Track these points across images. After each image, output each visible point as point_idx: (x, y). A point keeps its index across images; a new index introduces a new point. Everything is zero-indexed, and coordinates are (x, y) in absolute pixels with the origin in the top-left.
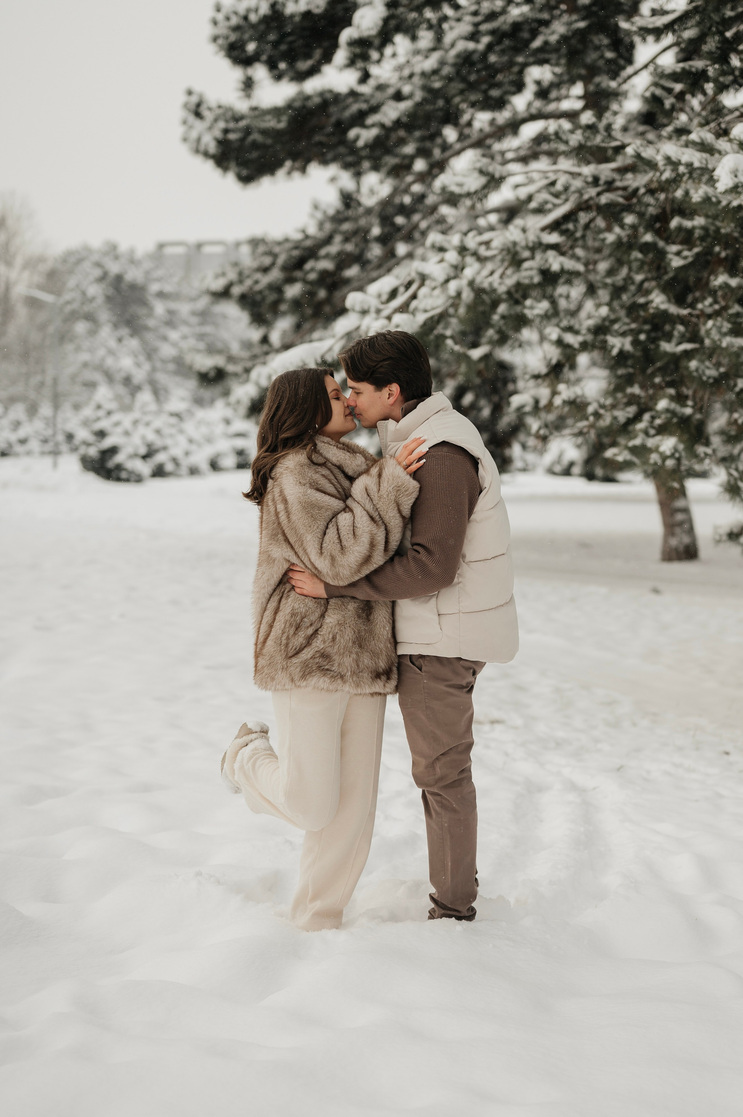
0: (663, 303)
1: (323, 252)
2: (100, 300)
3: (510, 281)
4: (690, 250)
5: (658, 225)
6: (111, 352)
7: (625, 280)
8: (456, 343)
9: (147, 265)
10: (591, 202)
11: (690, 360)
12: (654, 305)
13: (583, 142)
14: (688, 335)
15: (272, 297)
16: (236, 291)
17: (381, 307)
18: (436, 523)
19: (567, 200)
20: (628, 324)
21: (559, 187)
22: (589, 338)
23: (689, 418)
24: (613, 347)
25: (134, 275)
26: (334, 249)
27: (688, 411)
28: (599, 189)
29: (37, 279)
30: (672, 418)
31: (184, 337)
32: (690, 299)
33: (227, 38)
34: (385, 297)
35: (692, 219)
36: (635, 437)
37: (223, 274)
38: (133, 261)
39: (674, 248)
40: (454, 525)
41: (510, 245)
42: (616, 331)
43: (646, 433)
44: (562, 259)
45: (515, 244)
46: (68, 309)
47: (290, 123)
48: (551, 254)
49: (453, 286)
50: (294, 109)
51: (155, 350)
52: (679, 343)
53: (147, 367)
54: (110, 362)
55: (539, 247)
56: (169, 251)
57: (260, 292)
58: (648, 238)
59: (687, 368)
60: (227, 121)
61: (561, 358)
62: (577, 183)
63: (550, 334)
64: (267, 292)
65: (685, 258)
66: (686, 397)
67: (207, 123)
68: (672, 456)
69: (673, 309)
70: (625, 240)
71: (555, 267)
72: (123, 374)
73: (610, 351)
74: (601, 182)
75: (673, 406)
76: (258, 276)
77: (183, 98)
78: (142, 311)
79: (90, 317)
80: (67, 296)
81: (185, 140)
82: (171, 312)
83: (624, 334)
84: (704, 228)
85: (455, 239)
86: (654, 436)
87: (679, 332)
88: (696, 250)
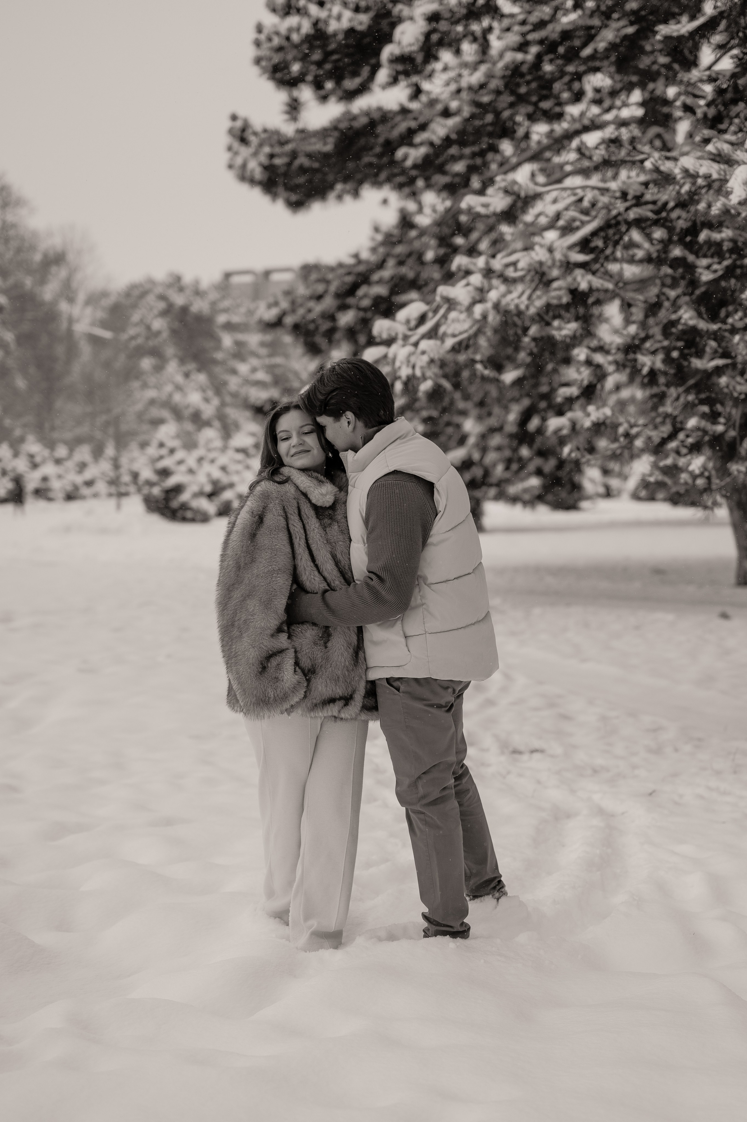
0: (691, 318)
1: (375, 277)
2: (165, 335)
3: (539, 303)
4: (719, 263)
5: (688, 239)
6: (179, 388)
7: (658, 296)
8: (486, 368)
9: (213, 296)
10: (620, 218)
11: (719, 376)
12: (683, 321)
13: (606, 157)
14: (720, 350)
15: (326, 326)
16: (289, 320)
17: (409, 333)
18: (387, 552)
19: (595, 217)
20: (660, 342)
21: (586, 203)
22: (620, 357)
23: (722, 435)
24: (643, 365)
25: (199, 306)
26: (386, 273)
27: (720, 428)
28: (628, 204)
29: (100, 314)
30: (703, 437)
31: (254, 370)
32: (723, 313)
33: (270, 59)
34: (413, 323)
35: (720, 232)
36: (667, 456)
37: (276, 304)
38: (198, 293)
39: (704, 262)
40: (405, 553)
41: (537, 266)
42: (647, 350)
43: (678, 453)
44: (590, 277)
45: (541, 263)
46: (133, 343)
47: (336, 146)
48: (578, 273)
49: (478, 309)
50: (341, 132)
51: (225, 383)
52: (712, 359)
53: (216, 402)
54: (177, 398)
55: (568, 267)
56: (236, 280)
57: (313, 321)
58: (677, 252)
59: (718, 384)
60: (272, 146)
61: (591, 379)
62: (605, 199)
63: (578, 355)
64: (320, 321)
65: (715, 271)
66: (719, 414)
67: (251, 150)
68: (701, 475)
69: (703, 325)
70: (654, 255)
71: (583, 286)
72: (191, 410)
73: (641, 370)
74: (630, 197)
75: (703, 424)
76: (311, 304)
77: (228, 124)
78: (208, 344)
79: (156, 353)
80: (132, 331)
81: (230, 167)
82: (239, 344)
83: (654, 353)
84: (734, 241)
85: (481, 262)
86: (686, 455)
87: (711, 348)
88: (726, 263)
